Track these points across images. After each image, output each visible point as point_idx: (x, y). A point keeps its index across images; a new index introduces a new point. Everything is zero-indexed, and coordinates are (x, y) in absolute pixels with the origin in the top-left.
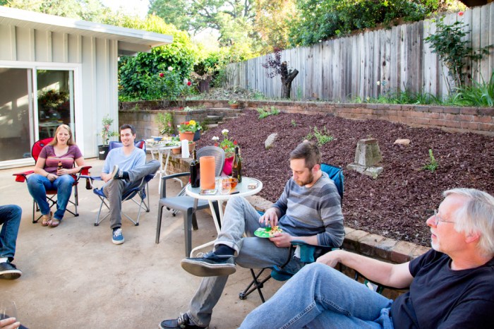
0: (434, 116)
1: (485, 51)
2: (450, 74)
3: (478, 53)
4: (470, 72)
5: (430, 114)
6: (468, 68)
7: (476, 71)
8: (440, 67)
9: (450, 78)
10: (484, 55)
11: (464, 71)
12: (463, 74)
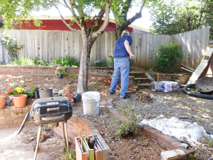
0: (8, 70)
1: (21, 47)
2: (9, 54)
3: (19, 47)
4: (16, 54)
5: (6, 69)
6: (16, 52)
7: (19, 54)
8: (4, 51)
9: (9, 56)
10: (21, 48)
11: (14, 53)
12: (14, 54)
